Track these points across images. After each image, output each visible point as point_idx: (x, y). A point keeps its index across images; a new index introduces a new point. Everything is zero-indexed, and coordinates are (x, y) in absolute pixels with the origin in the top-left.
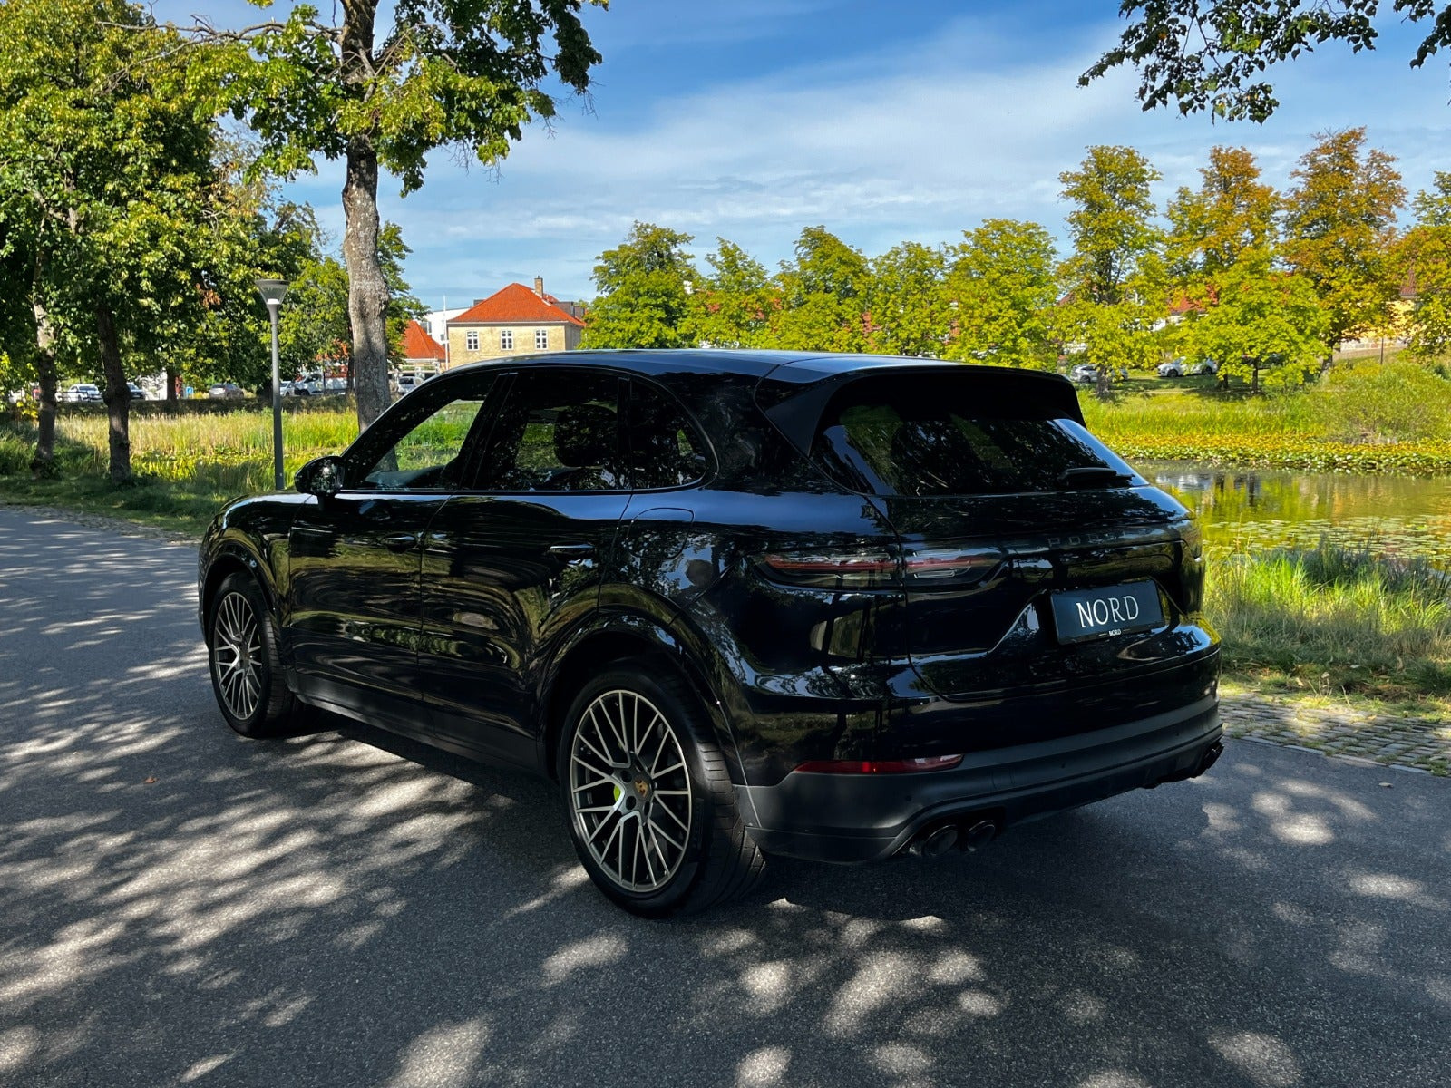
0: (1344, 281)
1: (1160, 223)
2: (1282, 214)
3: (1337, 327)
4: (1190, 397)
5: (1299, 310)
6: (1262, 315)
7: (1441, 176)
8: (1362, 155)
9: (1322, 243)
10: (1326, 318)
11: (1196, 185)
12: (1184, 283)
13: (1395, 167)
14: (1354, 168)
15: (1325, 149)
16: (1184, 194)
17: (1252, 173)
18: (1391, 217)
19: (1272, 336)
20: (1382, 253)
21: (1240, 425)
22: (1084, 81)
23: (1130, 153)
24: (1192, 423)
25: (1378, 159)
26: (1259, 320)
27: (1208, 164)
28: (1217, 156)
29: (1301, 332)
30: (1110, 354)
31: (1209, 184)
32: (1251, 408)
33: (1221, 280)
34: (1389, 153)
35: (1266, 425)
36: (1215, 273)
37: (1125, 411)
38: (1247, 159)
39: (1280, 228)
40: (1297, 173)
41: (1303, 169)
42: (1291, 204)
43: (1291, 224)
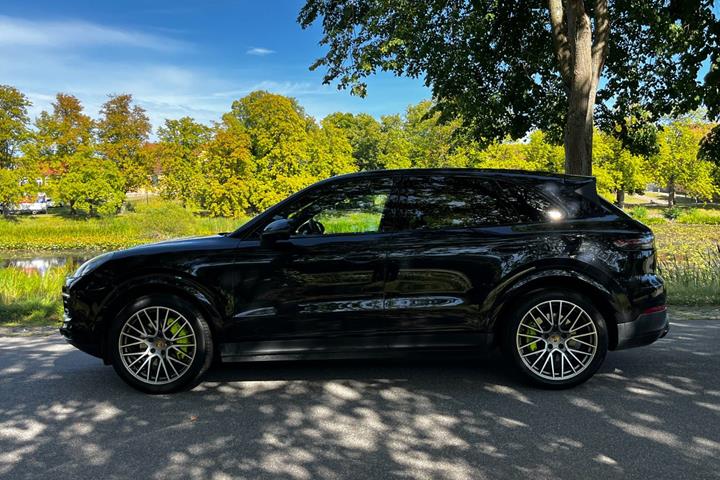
0: (129, 164)
1: (32, 128)
2: (96, 130)
3: (128, 185)
4: (58, 218)
5: (111, 177)
6: (93, 178)
7: (167, 121)
8: (131, 108)
9: (118, 146)
10: (123, 181)
11: (51, 112)
12: (48, 160)
13: (146, 114)
14: (128, 112)
15: (113, 102)
16: (44, 114)
17: (79, 109)
18: (147, 137)
19: (100, 189)
20: (144, 153)
21: (88, 231)
22: (311, 69)
23: (14, 90)
24: (64, 231)
25: (138, 110)
26: (92, 181)
27: (56, 102)
28: (60, 98)
29: (113, 187)
30: (12, 195)
31: (57, 112)
32: (92, 223)
33: (70, 160)
34: (143, 108)
35: (102, 232)
36: (65, 156)
37: (21, 225)
38: (76, 101)
39: (96, 136)
40: (101, 112)
41: (105, 110)
42: (100, 126)
43: (101, 136)
